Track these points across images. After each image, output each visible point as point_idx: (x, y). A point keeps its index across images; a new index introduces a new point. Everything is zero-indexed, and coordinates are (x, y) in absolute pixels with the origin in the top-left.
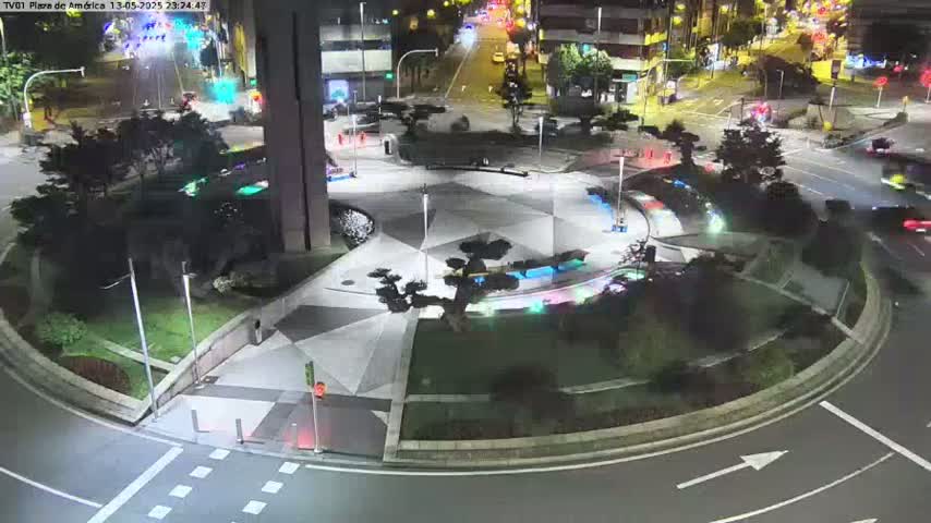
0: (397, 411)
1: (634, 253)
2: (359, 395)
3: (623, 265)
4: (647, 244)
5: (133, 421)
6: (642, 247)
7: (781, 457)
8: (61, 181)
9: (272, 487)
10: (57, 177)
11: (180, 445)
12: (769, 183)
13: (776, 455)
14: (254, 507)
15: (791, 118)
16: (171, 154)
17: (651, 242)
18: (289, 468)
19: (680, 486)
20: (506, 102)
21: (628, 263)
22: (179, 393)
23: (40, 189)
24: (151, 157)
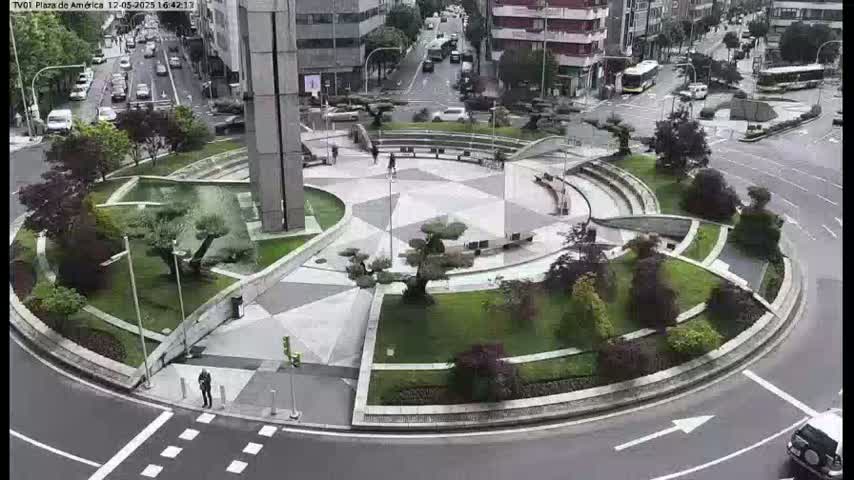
0: (364, 380)
1: (577, 234)
2: (330, 365)
3: (566, 246)
4: (588, 226)
5: (129, 387)
6: (584, 229)
7: (709, 422)
8: (65, 169)
9: (253, 448)
10: (60, 164)
11: (170, 409)
12: (697, 171)
13: (705, 419)
14: (237, 467)
15: (716, 110)
16: (163, 143)
17: (591, 225)
18: (268, 431)
19: (618, 448)
20: (462, 95)
21: (571, 244)
22: (169, 363)
23: (46, 176)
24: (145, 145)
